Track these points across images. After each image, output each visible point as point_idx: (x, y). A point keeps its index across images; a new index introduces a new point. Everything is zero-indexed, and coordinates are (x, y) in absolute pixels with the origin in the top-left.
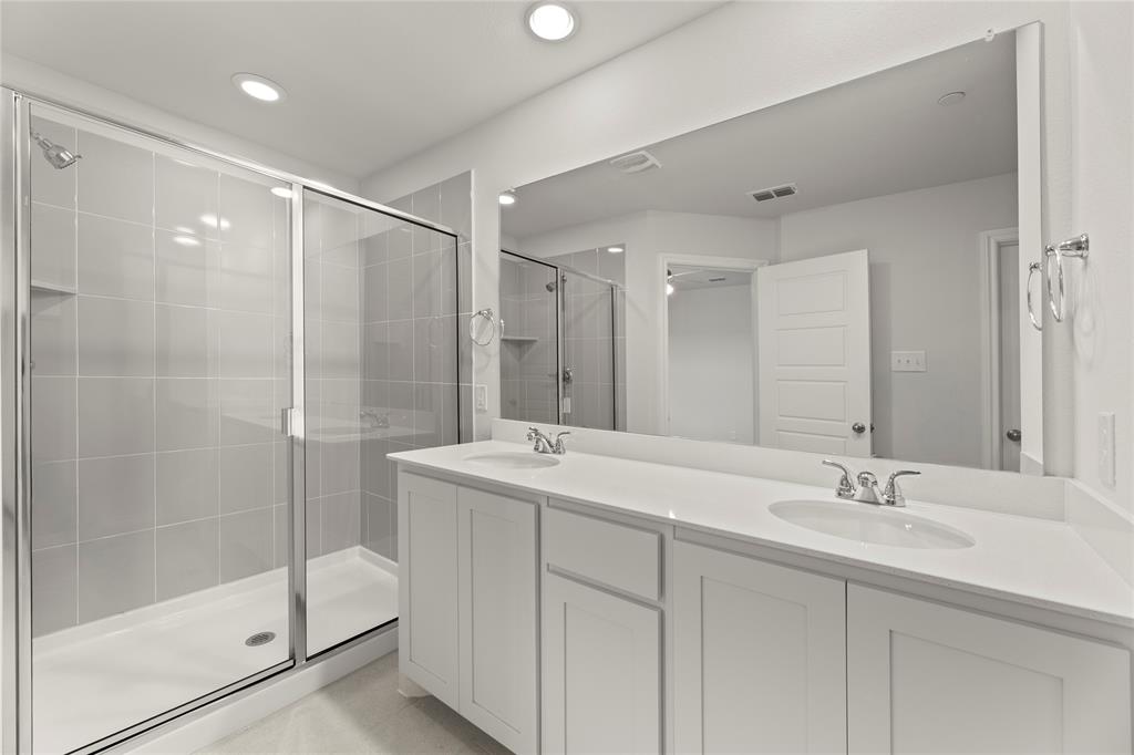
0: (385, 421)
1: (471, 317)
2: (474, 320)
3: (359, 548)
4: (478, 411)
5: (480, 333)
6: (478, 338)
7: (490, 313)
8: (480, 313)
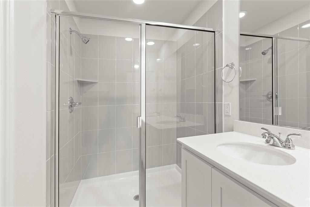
0: (184, 119)
1: (222, 69)
2: (223, 71)
3: (175, 165)
4: (226, 116)
5: (227, 77)
6: (226, 79)
7: (232, 64)
8: (227, 66)
